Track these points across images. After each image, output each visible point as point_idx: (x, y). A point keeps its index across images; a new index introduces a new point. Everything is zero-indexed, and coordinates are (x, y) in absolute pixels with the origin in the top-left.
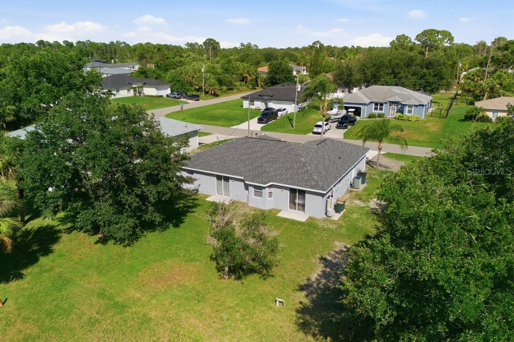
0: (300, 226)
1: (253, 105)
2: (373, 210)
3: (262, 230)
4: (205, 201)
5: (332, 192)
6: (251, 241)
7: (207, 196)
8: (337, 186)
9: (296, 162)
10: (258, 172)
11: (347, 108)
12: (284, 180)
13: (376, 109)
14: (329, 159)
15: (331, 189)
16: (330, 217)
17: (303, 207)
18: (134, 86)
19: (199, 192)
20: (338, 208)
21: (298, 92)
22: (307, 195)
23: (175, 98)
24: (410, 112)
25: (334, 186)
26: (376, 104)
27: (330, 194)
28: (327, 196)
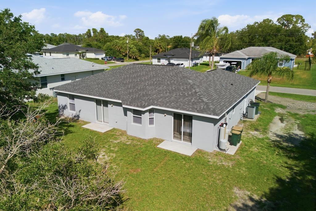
0: (184, 162)
1: (160, 62)
2: (276, 143)
4: (80, 128)
5: (226, 119)
7: (86, 123)
8: (230, 113)
9: (183, 84)
10: (139, 95)
11: (230, 62)
12: (167, 102)
14: (221, 84)
15: (224, 116)
16: (224, 150)
17: (189, 136)
18: (80, 52)
19: (80, 119)
20: (233, 139)
21: (192, 48)
22: (194, 121)
25: (228, 113)
27: (222, 121)
28: (219, 123)
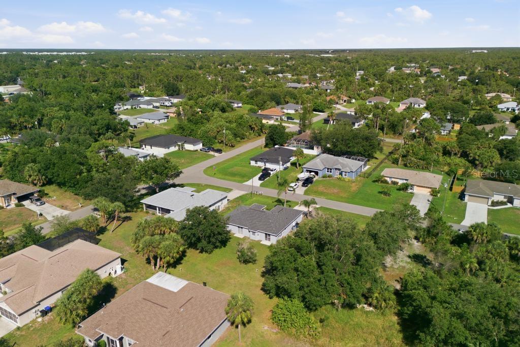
0: (267, 247)
1: (257, 164)
3: (252, 250)
6: (249, 254)
12: (263, 230)
13: (328, 171)
14: (282, 219)
17: (269, 240)
18: (178, 143)
19: (231, 232)
22: (271, 236)
23: (206, 151)
24: (345, 175)
26: (328, 169)
